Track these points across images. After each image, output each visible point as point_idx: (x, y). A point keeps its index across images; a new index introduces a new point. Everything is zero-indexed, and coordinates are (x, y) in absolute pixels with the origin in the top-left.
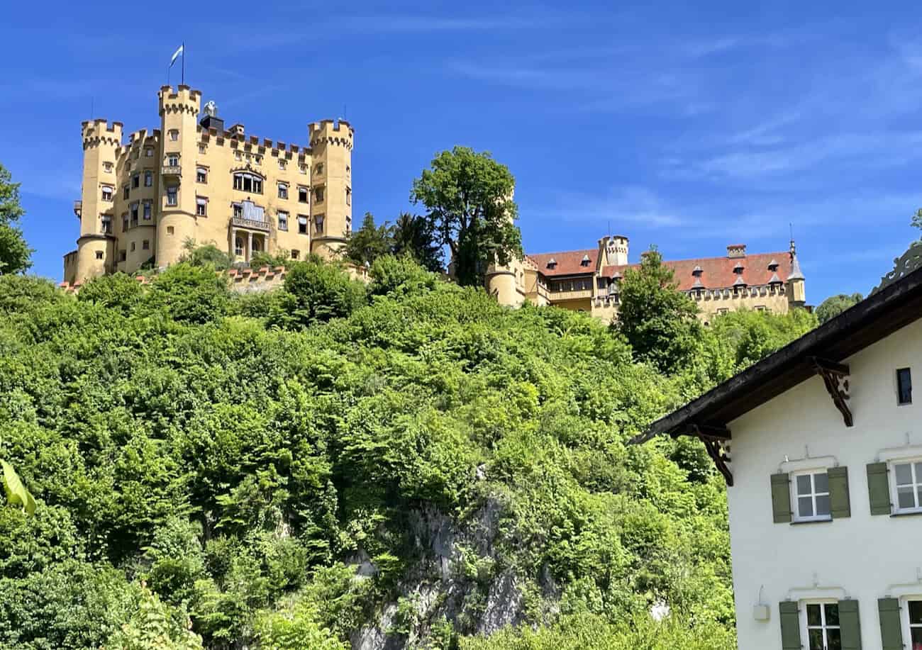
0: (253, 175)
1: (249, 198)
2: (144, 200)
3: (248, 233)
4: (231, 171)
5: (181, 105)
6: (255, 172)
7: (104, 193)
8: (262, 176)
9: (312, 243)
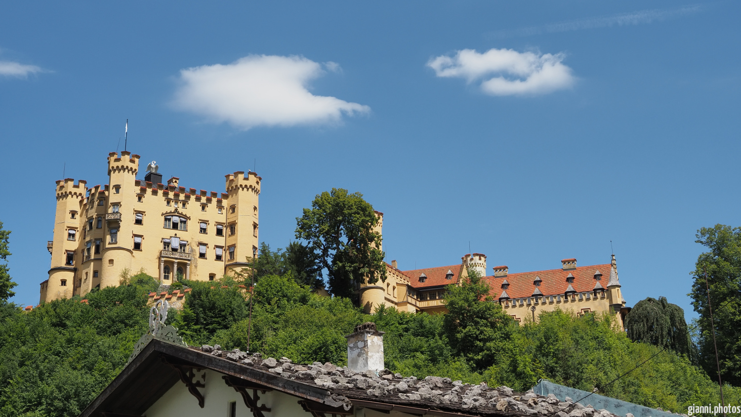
0: (180, 217)
1: (176, 234)
2: (96, 239)
3: (174, 262)
4: (163, 214)
5: (123, 167)
6: (182, 214)
7: (70, 235)
8: (187, 217)
9: (226, 267)
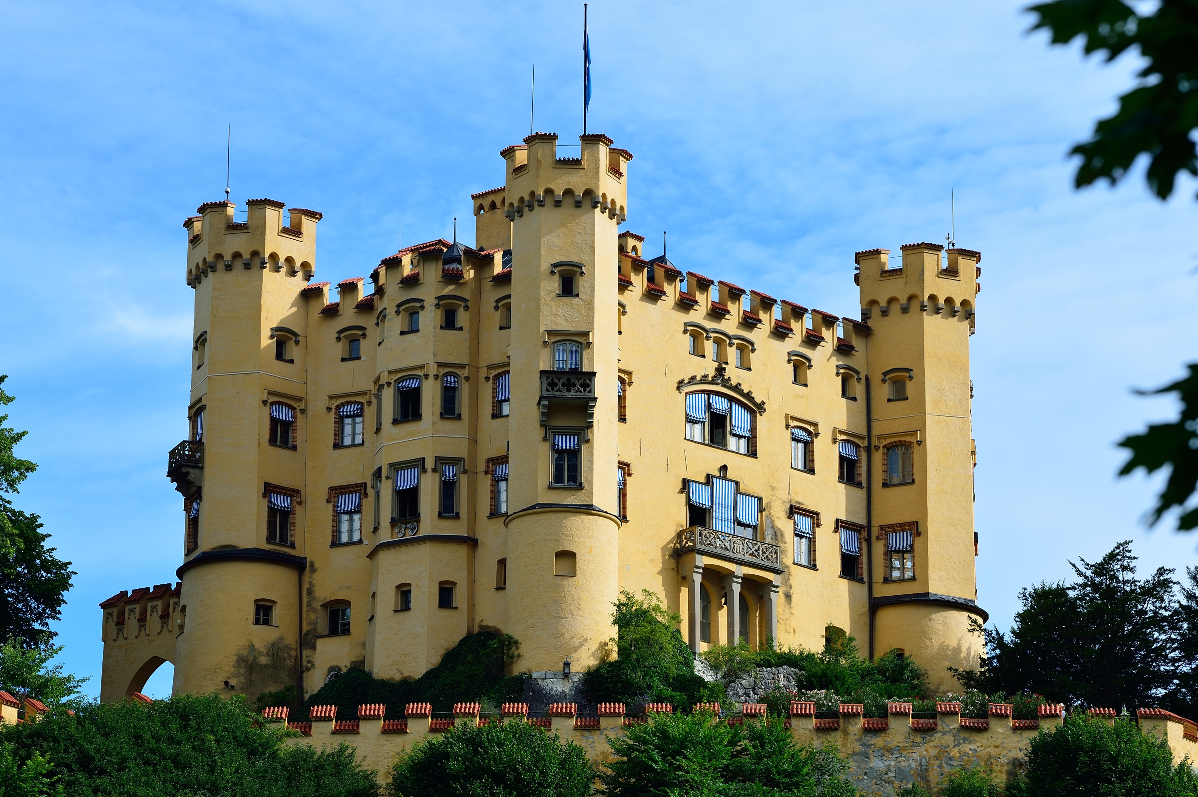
0: (731, 399)
1: (724, 468)
2: (439, 460)
3: (731, 574)
4: (680, 385)
5: (589, 193)
6: (737, 388)
7: (274, 421)
8: (755, 404)
9: (876, 605)
